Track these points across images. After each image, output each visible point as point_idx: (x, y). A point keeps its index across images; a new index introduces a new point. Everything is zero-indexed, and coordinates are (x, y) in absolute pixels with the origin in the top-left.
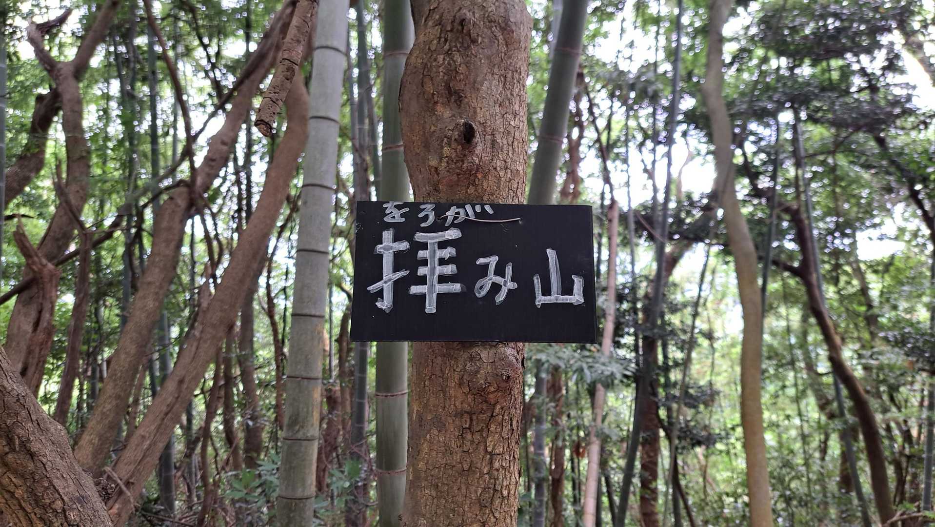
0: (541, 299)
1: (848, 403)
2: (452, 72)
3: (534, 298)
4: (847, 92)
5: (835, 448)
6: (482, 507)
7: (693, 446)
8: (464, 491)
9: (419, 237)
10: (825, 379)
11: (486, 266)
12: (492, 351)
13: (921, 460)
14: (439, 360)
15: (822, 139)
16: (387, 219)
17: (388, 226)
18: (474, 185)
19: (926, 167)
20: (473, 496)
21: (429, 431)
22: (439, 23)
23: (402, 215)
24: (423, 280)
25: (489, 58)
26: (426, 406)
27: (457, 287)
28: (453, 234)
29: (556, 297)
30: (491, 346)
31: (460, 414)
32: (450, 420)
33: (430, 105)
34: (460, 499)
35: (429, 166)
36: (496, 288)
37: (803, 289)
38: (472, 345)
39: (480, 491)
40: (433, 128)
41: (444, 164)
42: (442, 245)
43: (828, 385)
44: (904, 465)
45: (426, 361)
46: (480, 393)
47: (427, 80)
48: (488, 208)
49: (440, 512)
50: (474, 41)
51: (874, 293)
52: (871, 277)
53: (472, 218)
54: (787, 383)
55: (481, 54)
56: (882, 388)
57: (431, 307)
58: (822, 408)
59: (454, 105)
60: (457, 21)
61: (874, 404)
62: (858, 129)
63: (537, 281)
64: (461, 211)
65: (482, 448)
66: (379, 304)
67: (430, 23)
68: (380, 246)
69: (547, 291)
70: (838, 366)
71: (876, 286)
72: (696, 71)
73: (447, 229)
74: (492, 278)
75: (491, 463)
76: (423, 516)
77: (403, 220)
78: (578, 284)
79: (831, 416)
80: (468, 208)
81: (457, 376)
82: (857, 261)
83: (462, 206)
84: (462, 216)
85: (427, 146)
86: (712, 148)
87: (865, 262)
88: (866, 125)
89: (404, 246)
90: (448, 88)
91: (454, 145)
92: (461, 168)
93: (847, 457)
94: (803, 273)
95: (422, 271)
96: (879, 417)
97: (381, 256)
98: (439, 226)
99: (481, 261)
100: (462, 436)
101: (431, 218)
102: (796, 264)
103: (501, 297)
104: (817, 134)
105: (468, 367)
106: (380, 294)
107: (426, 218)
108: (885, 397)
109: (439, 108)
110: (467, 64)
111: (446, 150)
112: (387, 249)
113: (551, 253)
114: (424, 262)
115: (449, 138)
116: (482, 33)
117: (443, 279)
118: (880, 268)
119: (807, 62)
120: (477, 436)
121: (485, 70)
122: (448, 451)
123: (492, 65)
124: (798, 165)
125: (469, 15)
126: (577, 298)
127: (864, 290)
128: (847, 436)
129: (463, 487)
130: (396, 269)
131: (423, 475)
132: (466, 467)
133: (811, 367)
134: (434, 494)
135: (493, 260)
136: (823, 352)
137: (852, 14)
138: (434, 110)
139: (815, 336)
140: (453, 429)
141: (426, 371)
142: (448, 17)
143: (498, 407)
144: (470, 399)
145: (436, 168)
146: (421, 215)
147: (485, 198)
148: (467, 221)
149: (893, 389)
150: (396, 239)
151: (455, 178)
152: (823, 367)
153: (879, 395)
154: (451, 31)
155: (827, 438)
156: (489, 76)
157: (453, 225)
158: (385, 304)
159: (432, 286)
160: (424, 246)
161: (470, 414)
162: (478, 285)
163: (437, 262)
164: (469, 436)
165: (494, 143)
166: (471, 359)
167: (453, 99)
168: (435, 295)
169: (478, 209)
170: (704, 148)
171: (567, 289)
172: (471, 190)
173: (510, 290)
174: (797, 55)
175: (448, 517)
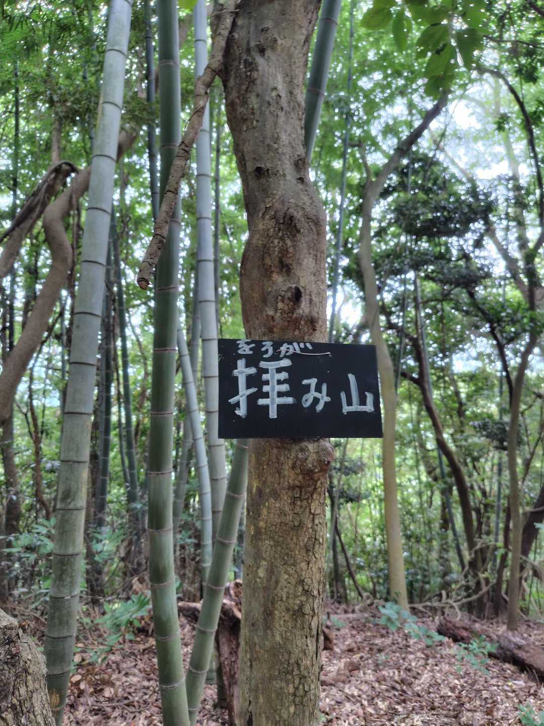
0: (346, 409)
1: (447, 470)
2: (284, 252)
3: (341, 407)
4: (449, 260)
5: (437, 500)
6: (308, 551)
7: (347, 502)
8: (295, 540)
9: (263, 364)
10: (431, 454)
11: (309, 386)
12: (316, 444)
13: (492, 507)
14: (275, 451)
15: (432, 291)
16: (240, 352)
17: (241, 357)
18: (298, 328)
19: (501, 312)
20: (302, 544)
21: (267, 500)
22: (274, 217)
23: (251, 349)
24: (266, 395)
25: (307, 242)
26: (264, 483)
27: (290, 400)
28: (286, 363)
29: (356, 407)
30: (314, 441)
31: (292, 488)
32: (284, 492)
33: (267, 273)
34: (292, 546)
35: (267, 315)
36: (316, 401)
37: (419, 392)
38: (301, 440)
39: (306, 540)
40: (270, 289)
41: (278, 314)
42: (279, 370)
43: (434, 458)
44: (482, 511)
45: (264, 451)
46: (309, 474)
47: (266, 255)
48: (309, 345)
49: (277, 556)
50: (298, 231)
51: (463, 396)
52: (461, 384)
53: (298, 351)
54: (408, 456)
55: (304, 240)
56: (469, 460)
57: (273, 414)
58: (429, 473)
59: (284, 274)
60: (288, 217)
61: (464, 470)
62: (457, 285)
63: (343, 396)
64: (290, 346)
65: (308, 510)
66: (237, 412)
67: (267, 217)
68: (235, 371)
69: (350, 403)
70: (441, 445)
71: (464, 389)
72: (350, 240)
73: (281, 359)
74: (313, 394)
75: (313, 520)
76: (264, 559)
77: (251, 352)
78: (370, 397)
79: (435, 479)
80: (295, 344)
81: (290, 463)
82: (453, 374)
83: (290, 343)
84: (291, 351)
85: (264, 301)
86: (361, 294)
87: (457, 374)
88: (464, 283)
89: (253, 371)
90: (281, 262)
91: (286, 301)
92: (291, 317)
93: (445, 506)
94: (420, 382)
95: (266, 389)
96: (467, 479)
97: (237, 378)
98: (276, 357)
99: (305, 382)
100: (293, 503)
101: (271, 352)
102: (415, 375)
103: (320, 407)
104: (430, 287)
105: (300, 456)
106: (238, 404)
107: (266, 352)
108: (470, 465)
109: (275, 276)
110: (294, 246)
111: (280, 305)
112: (241, 373)
113: (351, 377)
114: (267, 383)
115: (283, 297)
116: (303, 225)
117: (280, 394)
118: (467, 379)
119: (425, 238)
120: (305, 503)
121: (305, 251)
122: (282, 513)
123: (309, 248)
124: (417, 308)
125: (295, 214)
126: (369, 408)
127: (457, 393)
128: (447, 492)
129: (295, 538)
130: (248, 387)
131: (263, 530)
132: (296, 524)
133: (422, 446)
134: (272, 543)
135: (313, 382)
136: (430, 435)
137: (456, 208)
138: (271, 277)
139: (426, 423)
140: (286, 498)
141: (264, 459)
142: (281, 214)
143: (319, 482)
144: (300, 477)
145: (273, 317)
146: (263, 349)
147: (306, 338)
148: (295, 354)
149: (475, 459)
150: (247, 366)
151: (286, 323)
152: (431, 445)
153: (466, 464)
154: (283, 223)
155: (432, 493)
156: (307, 255)
157: (286, 357)
158: (242, 412)
159: (273, 399)
160: (266, 371)
161: (300, 488)
162: (304, 399)
163: (276, 383)
164: (299, 503)
165: (311, 301)
166: (302, 450)
167: (284, 270)
168: (275, 406)
169: (302, 345)
170: (355, 294)
171: (363, 402)
172: (297, 333)
173: (326, 403)
174: (418, 234)
175: (283, 559)
